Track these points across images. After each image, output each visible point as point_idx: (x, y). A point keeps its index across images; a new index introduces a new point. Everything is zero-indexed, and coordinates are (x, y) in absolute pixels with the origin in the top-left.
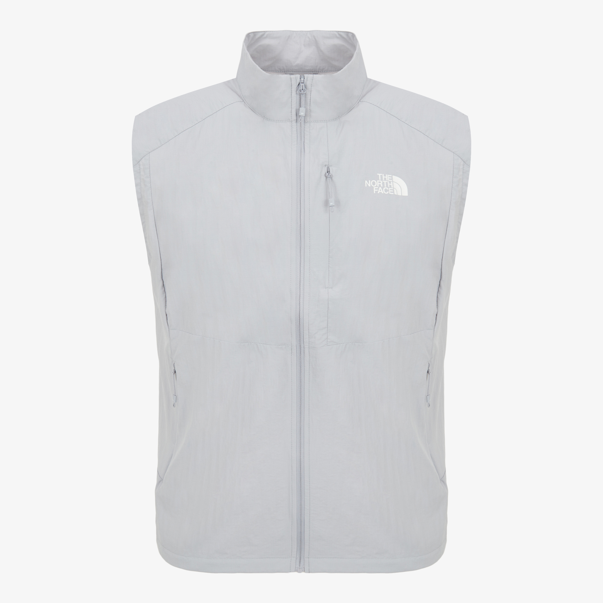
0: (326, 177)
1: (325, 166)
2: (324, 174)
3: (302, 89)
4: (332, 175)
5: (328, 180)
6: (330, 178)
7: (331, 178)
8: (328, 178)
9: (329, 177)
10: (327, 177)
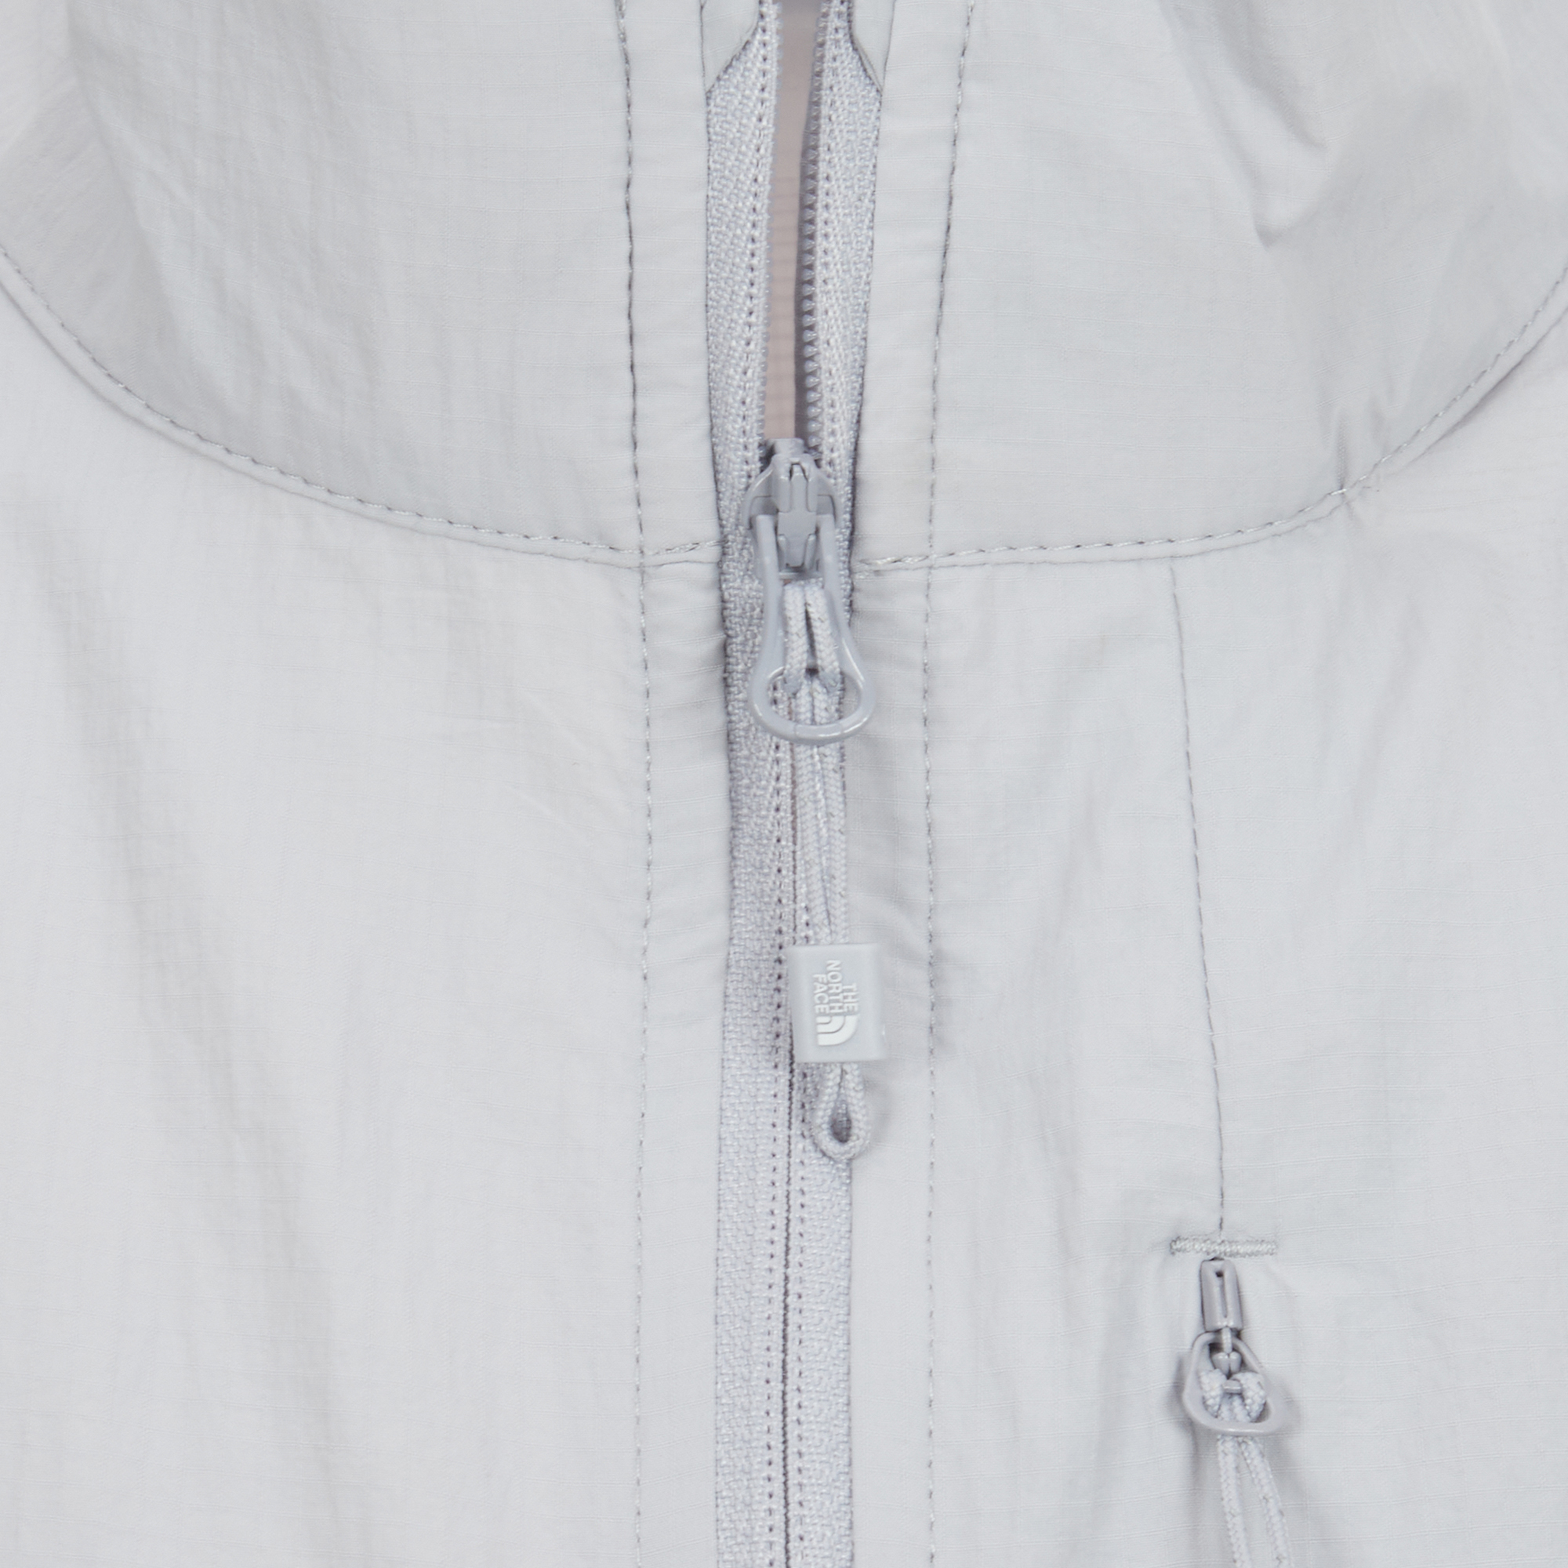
0: (1189, 1425)
1: (1173, 1245)
2: (1162, 1381)
3: (812, 671)
4: (1290, 1402)
5: (1230, 1491)
6: (1253, 1450)
7: (1277, 1450)
8: (1226, 1456)
9: (1240, 1439)
10: (1213, 1436)
